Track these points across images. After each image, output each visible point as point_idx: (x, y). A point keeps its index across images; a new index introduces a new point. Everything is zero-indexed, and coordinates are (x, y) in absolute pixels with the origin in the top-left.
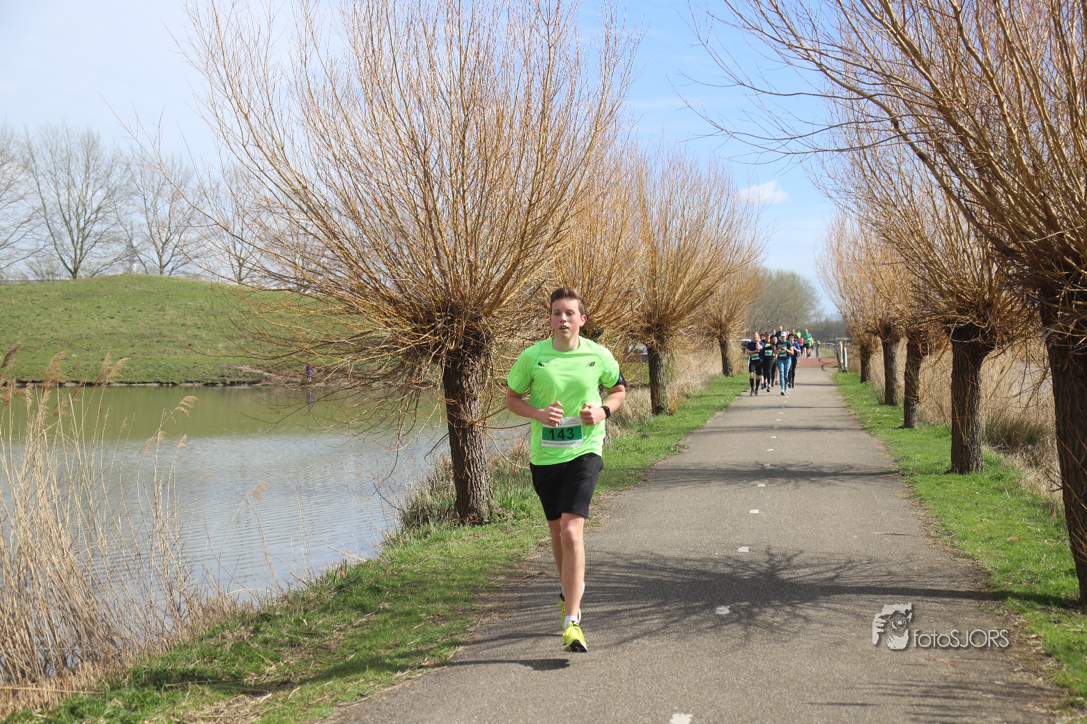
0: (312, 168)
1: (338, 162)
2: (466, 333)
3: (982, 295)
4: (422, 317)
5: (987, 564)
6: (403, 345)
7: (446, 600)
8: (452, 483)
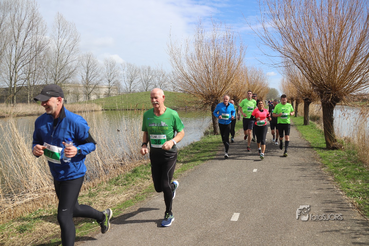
0: (188, 71)
1: (192, 70)
2: (215, 100)
3: (309, 92)
4: (207, 98)
5: (310, 142)
6: (204, 102)
7: (212, 148)
8: (213, 127)
